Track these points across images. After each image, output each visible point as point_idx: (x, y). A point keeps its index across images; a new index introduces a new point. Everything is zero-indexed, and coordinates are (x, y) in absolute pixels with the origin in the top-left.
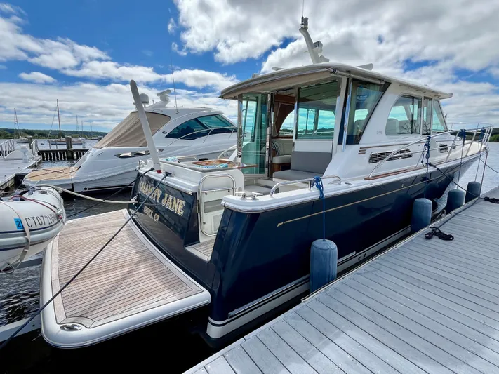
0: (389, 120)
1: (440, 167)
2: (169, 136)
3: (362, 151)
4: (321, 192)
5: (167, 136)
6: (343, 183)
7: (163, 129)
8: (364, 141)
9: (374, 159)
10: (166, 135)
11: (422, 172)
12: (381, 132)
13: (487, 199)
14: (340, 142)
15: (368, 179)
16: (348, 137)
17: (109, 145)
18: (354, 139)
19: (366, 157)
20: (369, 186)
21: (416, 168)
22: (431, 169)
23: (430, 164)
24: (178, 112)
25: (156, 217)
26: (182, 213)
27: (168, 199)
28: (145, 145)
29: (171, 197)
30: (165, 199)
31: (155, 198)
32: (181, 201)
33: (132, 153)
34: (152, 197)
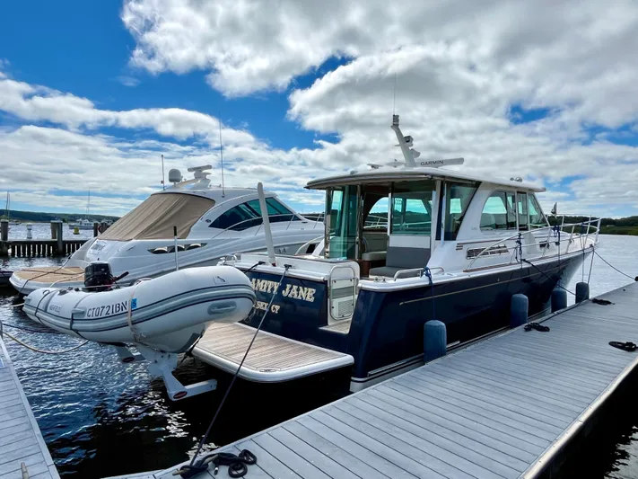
0: (483, 214)
1: (535, 264)
2: (213, 225)
3: (460, 247)
4: (430, 279)
5: (211, 226)
6: (446, 274)
7: (206, 216)
8: (461, 237)
9: (471, 254)
10: (210, 224)
11: (517, 267)
12: (475, 229)
13: (595, 301)
14: (438, 238)
15: (467, 271)
16: (446, 233)
18: (451, 236)
19: (463, 253)
20: (467, 277)
21: (511, 264)
22: (525, 265)
23: (524, 260)
24: (224, 195)
25: (274, 309)
26: (312, 300)
27: (291, 289)
28: (184, 236)
29: (295, 287)
30: (287, 289)
31: (269, 290)
32: (310, 289)
33: (168, 248)
34: (264, 290)
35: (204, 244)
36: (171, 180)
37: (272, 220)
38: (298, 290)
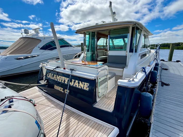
2: (42, 49)
3: (139, 55)
4: (146, 74)
5: (40, 49)
7: (38, 46)
13: (163, 69)
15: (149, 66)
17: (10, 54)
19: (140, 57)
23: (155, 59)
24: (44, 38)
25: (66, 92)
26: (87, 89)
27: (75, 82)
28: (30, 53)
29: (77, 81)
30: (73, 82)
31: (63, 82)
32: (86, 83)
33: (23, 57)
34: (60, 81)
35: (38, 56)
36: (25, 33)
37: (61, 47)
38: (79, 83)
